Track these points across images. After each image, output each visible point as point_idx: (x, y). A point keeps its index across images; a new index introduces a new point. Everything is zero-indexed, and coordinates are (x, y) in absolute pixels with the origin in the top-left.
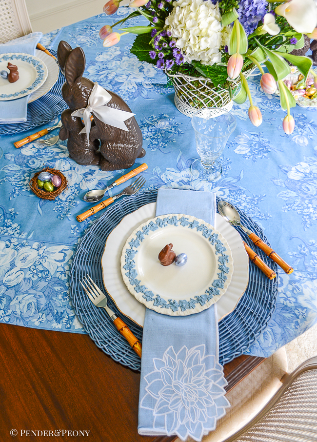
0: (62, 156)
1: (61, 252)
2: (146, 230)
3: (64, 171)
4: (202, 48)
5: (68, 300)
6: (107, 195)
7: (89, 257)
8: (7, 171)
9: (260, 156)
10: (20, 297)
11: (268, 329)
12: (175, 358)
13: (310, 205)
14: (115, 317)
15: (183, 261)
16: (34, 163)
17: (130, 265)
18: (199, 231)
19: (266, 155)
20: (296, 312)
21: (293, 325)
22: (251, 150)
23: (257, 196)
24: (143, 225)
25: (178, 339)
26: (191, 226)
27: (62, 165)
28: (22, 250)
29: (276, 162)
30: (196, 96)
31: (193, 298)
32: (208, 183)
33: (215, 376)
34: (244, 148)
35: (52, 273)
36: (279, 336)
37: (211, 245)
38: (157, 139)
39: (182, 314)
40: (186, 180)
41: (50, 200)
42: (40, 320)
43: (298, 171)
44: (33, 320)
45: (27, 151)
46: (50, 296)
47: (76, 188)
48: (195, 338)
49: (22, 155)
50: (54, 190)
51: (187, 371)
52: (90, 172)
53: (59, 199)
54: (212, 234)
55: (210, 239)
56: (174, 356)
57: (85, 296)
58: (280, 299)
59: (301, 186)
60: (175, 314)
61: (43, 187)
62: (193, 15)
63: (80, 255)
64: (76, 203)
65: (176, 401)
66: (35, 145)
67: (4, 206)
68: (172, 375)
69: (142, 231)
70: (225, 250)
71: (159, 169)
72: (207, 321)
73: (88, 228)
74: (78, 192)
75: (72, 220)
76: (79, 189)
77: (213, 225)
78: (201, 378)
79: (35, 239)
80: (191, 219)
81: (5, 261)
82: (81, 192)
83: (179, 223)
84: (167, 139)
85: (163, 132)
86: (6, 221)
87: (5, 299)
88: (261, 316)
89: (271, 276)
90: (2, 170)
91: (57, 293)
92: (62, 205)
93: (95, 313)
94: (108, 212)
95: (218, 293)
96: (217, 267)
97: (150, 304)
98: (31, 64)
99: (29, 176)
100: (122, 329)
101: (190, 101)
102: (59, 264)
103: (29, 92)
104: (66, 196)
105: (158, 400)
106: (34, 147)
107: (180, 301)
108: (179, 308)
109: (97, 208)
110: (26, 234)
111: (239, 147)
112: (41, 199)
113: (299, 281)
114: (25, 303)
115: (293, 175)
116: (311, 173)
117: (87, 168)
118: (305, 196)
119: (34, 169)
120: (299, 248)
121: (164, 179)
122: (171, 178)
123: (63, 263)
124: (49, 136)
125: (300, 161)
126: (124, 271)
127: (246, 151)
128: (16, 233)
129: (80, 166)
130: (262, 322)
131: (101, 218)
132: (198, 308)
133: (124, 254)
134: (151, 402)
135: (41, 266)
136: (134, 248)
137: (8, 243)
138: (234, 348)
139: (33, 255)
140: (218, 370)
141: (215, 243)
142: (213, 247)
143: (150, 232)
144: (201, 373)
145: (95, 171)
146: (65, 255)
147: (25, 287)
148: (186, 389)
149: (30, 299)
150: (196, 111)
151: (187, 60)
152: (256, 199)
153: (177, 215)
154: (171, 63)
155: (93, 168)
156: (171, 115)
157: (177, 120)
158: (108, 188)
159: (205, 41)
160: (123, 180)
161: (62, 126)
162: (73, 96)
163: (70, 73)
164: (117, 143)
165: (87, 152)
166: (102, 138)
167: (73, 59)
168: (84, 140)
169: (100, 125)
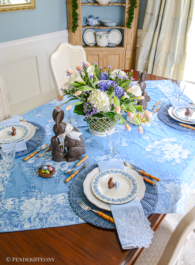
0: (48, 160)
1: (62, 196)
2: (98, 177)
4: (104, 106)
5: (73, 212)
6: (74, 171)
7: (76, 194)
8: (24, 171)
10: (51, 216)
11: (158, 203)
12: (127, 219)
13: (158, 159)
14: (97, 211)
15: (118, 185)
16: (36, 165)
17: (97, 191)
18: (120, 174)
19: (134, 145)
20: (167, 195)
21: (167, 200)
22: (128, 144)
23: (137, 159)
24: (97, 176)
25: (127, 211)
26: (116, 172)
27: (49, 164)
28: (44, 199)
29: (139, 146)
30: (101, 126)
31: (127, 196)
32: (116, 159)
33: (145, 222)
34: (125, 144)
35: (62, 204)
36: (163, 205)
37: (126, 177)
38: (88, 146)
39: (125, 202)
40: (106, 159)
41: (49, 178)
42: (64, 222)
43: (149, 148)
44: (61, 223)
45: (30, 161)
46: (65, 213)
47: (59, 171)
48: (133, 209)
49: (28, 164)
50: (50, 173)
51: (133, 222)
52: (63, 164)
53: (53, 177)
54: (125, 173)
55: (125, 175)
56: (127, 218)
57: (81, 209)
58: (159, 192)
59: (152, 153)
60: (122, 203)
61: (45, 172)
62: (98, 95)
63: (72, 194)
64: (62, 176)
65: (133, 235)
66: (33, 158)
67: (28, 184)
68: (128, 225)
69: (97, 178)
70: (132, 178)
71: (93, 157)
72: (135, 202)
73: (71, 184)
75: (63, 183)
76: (61, 171)
77: (124, 170)
78: (140, 224)
79: (49, 193)
80: (115, 170)
81: (38, 205)
82: (62, 172)
83: (111, 172)
84: (92, 146)
85: (89, 143)
86: (31, 190)
87: (44, 219)
88: (154, 198)
89: (153, 183)
90: (21, 171)
91: (67, 211)
92: (55, 179)
93: (88, 214)
94: (78, 176)
95: (136, 192)
96: (132, 184)
97: (110, 202)
98: (20, 127)
99: (35, 171)
100: (102, 214)
101: (98, 129)
102: (64, 200)
103: (24, 138)
104: (56, 175)
105: (126, 235)
106: (33, 159)
107: (122, 199)
108: (123, 201)
109: (73, 176)
110: (43, 192)
111: (123, 144)
112: (45, 178)
113: (164, 185)
114: (54, 218)
115: (147, 150)
116: (154, 148)
117: (61, 163)
118: (155, 156)
119: (36, 168)
120: (159, 174)
121: (97, 160)
122: (100, 159)
123: (65, 200)
124: (38, 154)
125: (148, 144)
126: (95, 193)
127: (126, 145)
128: (38, 193)
129: (57, 163)
130: (155, 200)
131: (76, 179)
132: (130, 199)
133: (93, 187)
134: (124, 236)
135: (55, 203)
136: (96, 185)
137: (36, 198)
138: (148, 211)
139: (50, 200)
140: (146, 219)
141: (128, 176)
142: (128, 178)
143: (100, 178)
144: (139, 222)
146: (65, 196)
147: (51, 212)
148: (135, 229)
149: (56, 215)
150: (101, 133)
151: (98, 111)
152: (137, 160)
153: (109, 170)
154: (93, 113)
155: (64, 162)
156: (90, 137)
157: (94, 138)
158: (74, 168)
159: (105, 103)
160: (79, 163)
161: (51, 144)
162: (59, 129)
163: (58, 120)
164: (76, 147)
165: (62, 154)
166: (70, 145)
167: (60, 114)
168: (61, 149)
169: (69, 140)
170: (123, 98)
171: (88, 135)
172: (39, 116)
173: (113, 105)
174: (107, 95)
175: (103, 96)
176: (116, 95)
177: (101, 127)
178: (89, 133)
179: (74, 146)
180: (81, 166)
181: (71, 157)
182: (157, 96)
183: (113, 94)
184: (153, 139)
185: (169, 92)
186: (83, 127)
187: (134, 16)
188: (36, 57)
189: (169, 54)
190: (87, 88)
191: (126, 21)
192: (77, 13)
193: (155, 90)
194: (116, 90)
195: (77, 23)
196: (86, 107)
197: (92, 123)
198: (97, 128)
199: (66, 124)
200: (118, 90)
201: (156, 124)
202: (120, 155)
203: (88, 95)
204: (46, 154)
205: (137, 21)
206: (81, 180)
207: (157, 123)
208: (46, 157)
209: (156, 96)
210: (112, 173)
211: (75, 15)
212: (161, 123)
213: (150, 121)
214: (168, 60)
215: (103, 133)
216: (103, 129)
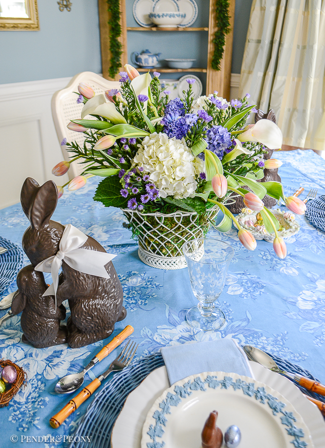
0: (11, 342)
2: (165, 407)
3: (16, 361)
4: (177, 179)
6: (86, 378)
9: (258, 293)
15: (236, 438)
18: (237, 390)
19: (263, 290)
22: (245, 288)
23: (278, 335)
24: (159, 401)
26: (224, 385)
27: (12, 355)
29: (278, 296)
30: (169, 240)
32: (215, 333)
34: (236, 288)
37: (261, 405)
38: (133, 297)
40: (186, 335)
43: (304, 300)
47: (38, 380)
50: (6, 390)
52: (55, 354)
53: (15, 402)
54: (255, 389)
55: (256, 397)
59: (318, 314)
62: (163, 148)
64: (44, 401)
69: (160, 410)
70: (283, 406)
71: (147, 330)
73: (71, 433)
74: (43, 385)
75: (42, 427)
76: (43, 381)
77: (251, 377)
80: (220, 376)
82: (49, 384)
83: (206, 386)
84: (145, 295)
85: (137, 289)
92: (22, 410)
94: (97, 401)
96: (285, 433)
101: (162, 248)
104: (25, 396)
109: (79, 399)
111: (230, 288)
115: (302, 305)
116: (319, 300)
117: (50, 350)
121: (158, 340)
122: (168, 337)
125: (301, 289)
127: (240, 291)
129: (39, 351)
131: (89, 412)
136: (158, 440)
141: (266, 401)
142: (266, 407)
143: (172, 409)
145: (62, 351)
150: (169, 260)
151: (162, 194)
152: (279, 338)
153: (199, 375)
154: (146, 198)
155: (58, 348)
156: (140, 271)
157: (149, 274)
158: (86, 369)
159: (180, 170)
160: (105, 352)
161: (17, 291)
162: (39, 243)
163: (37, 213)
164: (95, 298)
165: (51, 323)
166: (75, 294)
167: (42, 194)
168: (48, 306)
169: (73, 276)
170: (229, 157)
171: (134, 265)
172: (15, 221)
173: (203, 175)
174: (187, 148)
175: (176, 149)
176: (212, 148)
177: (168, 242)
178: (138, 261)
179: (88, 297)
180: (108, 362)
181: (80, 331)
182: (293, 179)
183: (204, 144)
184: (309, 275)
185: (317, 172)
186: (123, 246)
187: (224, 47)
188: (39, 121)
189: (296, 113)
190: (130, 132)
191: (209, 57)
192: (119, 42)
193: (285, 167)
194: (212, 133)
195: (118, 60)
196: (128, 181)
197: (145, 233)
198: (158, 245)
199: (64, 228)
200: (215, 134)
201: (306, 237)
202: (226, 324)
203: (134, 150)
204: (8, 322)
205: (229, 58)
206: (106, 417)
207: (307, 235)
208: (7, 331)
209: (289, 178)
210: (211, 389)
211: (114, 46)
212: (320, 233)
213: (294, 227)
214: (294, 123)
215: (174, 259)
216: (176, 248)
